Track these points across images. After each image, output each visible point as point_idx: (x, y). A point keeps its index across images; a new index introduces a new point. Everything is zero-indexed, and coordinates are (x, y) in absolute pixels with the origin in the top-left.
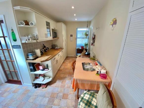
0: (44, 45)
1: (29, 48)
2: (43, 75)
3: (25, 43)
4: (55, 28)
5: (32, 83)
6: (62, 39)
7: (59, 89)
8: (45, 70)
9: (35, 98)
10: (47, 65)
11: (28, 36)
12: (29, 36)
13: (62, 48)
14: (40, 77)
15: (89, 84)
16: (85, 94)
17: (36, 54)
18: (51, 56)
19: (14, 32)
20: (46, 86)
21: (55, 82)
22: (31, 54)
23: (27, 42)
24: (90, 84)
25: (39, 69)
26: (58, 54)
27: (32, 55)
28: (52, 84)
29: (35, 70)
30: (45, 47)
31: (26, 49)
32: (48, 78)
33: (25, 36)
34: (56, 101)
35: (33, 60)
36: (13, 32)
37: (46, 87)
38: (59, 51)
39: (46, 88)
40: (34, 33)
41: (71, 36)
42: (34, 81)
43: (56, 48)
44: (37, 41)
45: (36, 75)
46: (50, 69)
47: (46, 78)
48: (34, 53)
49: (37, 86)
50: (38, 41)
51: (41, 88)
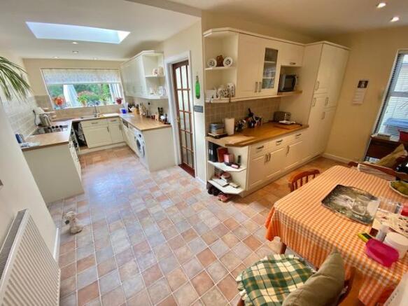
0: (249, 110)
1: (215, 114)
2: (228, 176)
3: (210, 103)
4: (294, 64)
5: (208, 182)
6: (313, 94)
7: (248, 221)
8: (233, 165)
9: (202, 208)
10: (239, 157)
11: (217, 89)
12: (220, 90)
13: (301, 125)
14: (223, 177)
15: (311, 243)
16: (289, 259)
17: (224, 128)
18: (252, 138)
19: (200, 82)
20: (226, 198)
21: (247, 203)
22: (215, 127)
23: (212, 102)
24: (314, 245)
25: (223, 161)
26: (280, 139)
27: (218, 128)
28: (239, 202)
29: (216, 160)
30: (251, 115)
31: (210, 115)
32: (236, 186)
33: (214, 89)
34: (229, 237)
35: (216, 138)
36: (197, 82)
37: (226, 201)
38: (284, 131)
39: (225, 204)
40: (230, 82)
41: (363, 85)
42: (211, 179)
43: (284, 122)
44: (230, 99)
45: (216, 169)
46: (243, 167)
47: (231, 184)
48: (221, 126)
49: (213, 190)
50: (233, 100)
51: (218, 197)
